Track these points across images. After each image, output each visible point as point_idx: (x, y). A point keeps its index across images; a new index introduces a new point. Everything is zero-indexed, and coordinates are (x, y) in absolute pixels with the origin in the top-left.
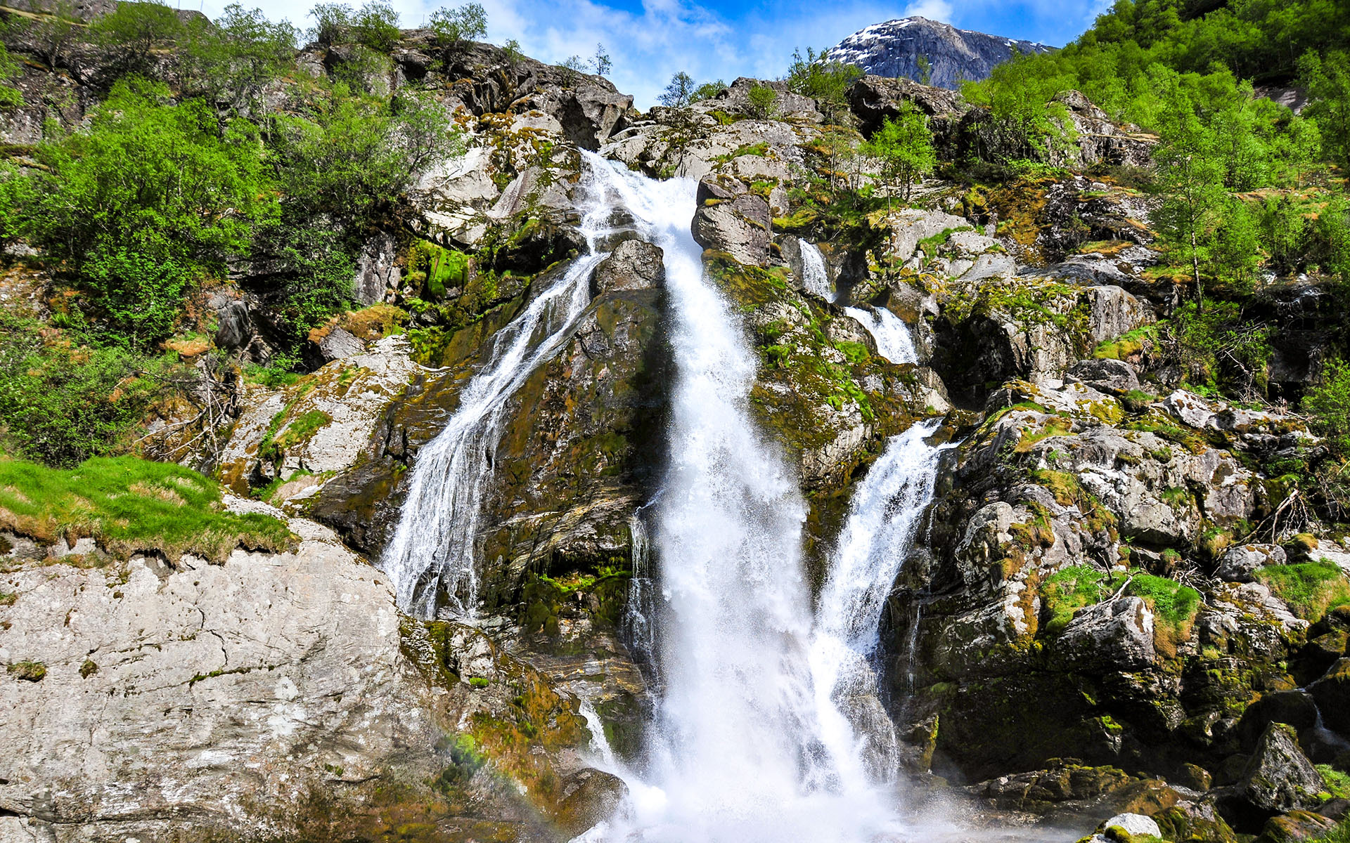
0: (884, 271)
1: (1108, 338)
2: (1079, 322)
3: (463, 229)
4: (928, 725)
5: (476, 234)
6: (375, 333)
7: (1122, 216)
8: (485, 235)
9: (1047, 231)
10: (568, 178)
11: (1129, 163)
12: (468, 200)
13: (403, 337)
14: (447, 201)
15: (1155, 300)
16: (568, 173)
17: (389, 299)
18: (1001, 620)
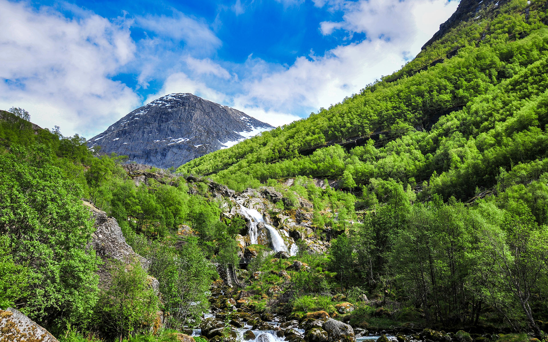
2: (306, 232)
3: (229, 216)
7: (306, 216)
9: (296, 218)
11: (305, 206)
12: (227, 211)
15: (313, 229)
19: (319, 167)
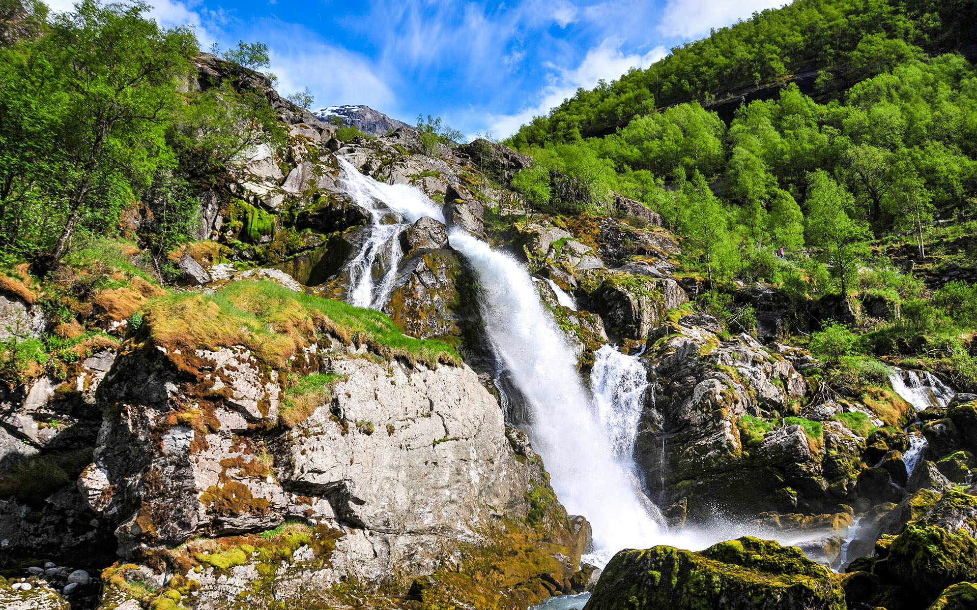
0: (535, 258)
1: (672, 307)
2: (659, 297)
3: (268, 196)
4: (682, 504)
5: (277, 201)
6: (207, 261)
7: (647, 243)
8: (283, 202)
9: (604, 247)
10: (332, 173)
11: (630, 213)
12: (264, 177)
13: (231, 265)
14: (252, 175)
15: (687, 290)
16: (332, 170)
17: (215, 238)
18: (724, 441)
19: (646, 152)
